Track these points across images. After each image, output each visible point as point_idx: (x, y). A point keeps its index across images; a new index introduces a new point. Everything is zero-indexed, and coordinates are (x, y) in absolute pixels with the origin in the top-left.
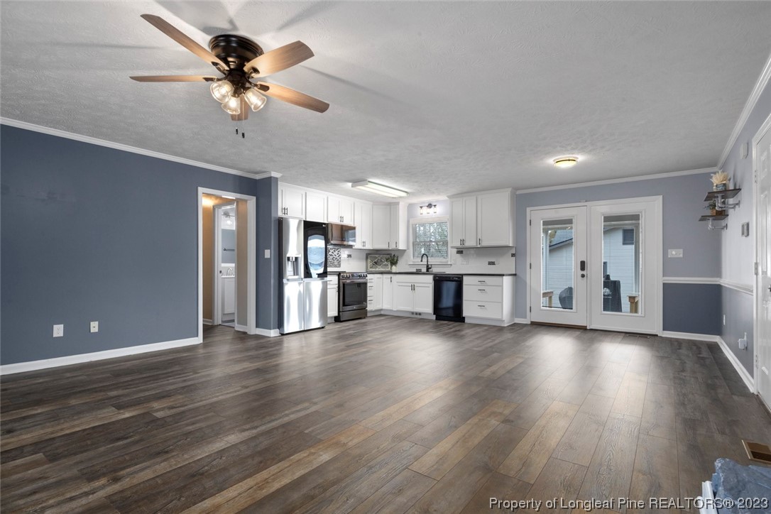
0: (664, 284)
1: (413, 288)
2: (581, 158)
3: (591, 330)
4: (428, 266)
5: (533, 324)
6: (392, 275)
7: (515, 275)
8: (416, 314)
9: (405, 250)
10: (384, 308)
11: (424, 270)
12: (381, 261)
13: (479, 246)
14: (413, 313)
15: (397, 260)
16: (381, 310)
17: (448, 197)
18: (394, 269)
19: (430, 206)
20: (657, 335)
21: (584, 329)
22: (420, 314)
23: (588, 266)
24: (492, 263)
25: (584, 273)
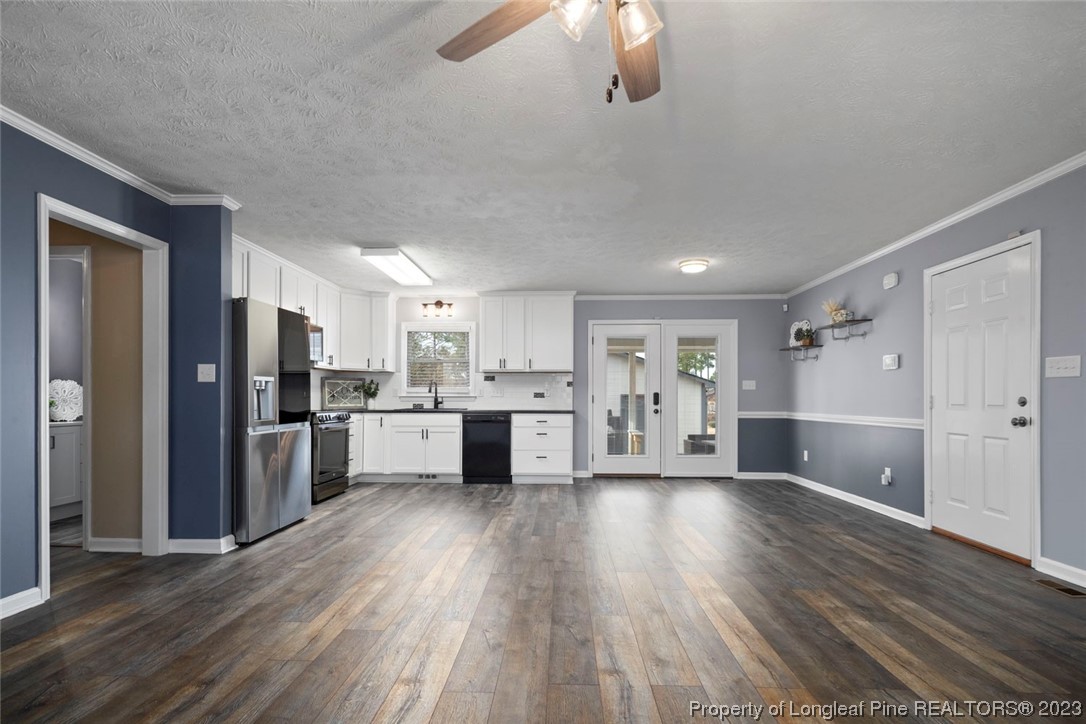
0: (739, 420)
1: (425, 434)
2: (713, 262)
3: (666, 478)
4: (436, 399)
5: (597, 477)
6: (383, 415)
7: (572, 412)
8: (428, 476)
9: (392, 373)
10: (365, 471)
11: (429, 405)
12: (348, 390)
13: (528, 370)
14: (421, 476)
15: (377, 389)
16: (361, 475)
17: (479, 293)
18: (372, 404)
19: (439, 304)
20: (732, 478)
21: (656, 477)
22: (434, 476)
23: (663, 399)
24: (537, 395)
25: (658, 407)
